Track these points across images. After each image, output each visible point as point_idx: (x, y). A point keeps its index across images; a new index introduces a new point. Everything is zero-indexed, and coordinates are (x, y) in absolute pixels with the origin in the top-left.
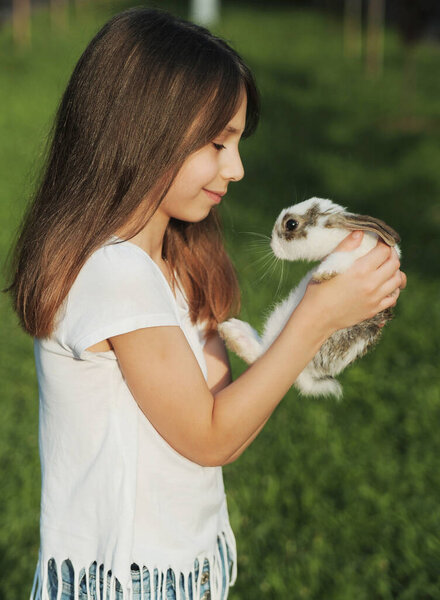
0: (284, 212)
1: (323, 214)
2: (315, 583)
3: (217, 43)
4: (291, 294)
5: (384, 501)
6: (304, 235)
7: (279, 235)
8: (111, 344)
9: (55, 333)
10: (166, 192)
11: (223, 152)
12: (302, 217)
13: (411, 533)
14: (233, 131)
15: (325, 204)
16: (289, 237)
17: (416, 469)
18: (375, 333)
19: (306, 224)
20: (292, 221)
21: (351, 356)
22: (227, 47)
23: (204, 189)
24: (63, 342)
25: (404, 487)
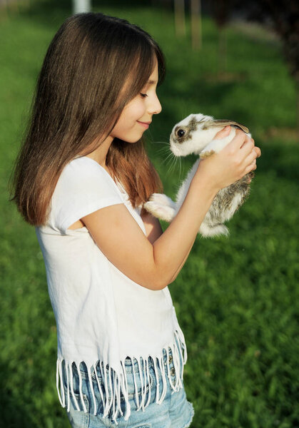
0: (175, 127)
1: (200, 122)
2: (211, 368)
3: (135, 29)
4: (189, 174)
5: (248, 314)
6: (190, 137)
7: (175, 141)
8: (83, 222)
9: (48, 222)
10: (114, 126)
11: (147, 98)
12: (187, 127)
13: (268, 333)
14: (152, 82)
15: (199, 117)
16: (181, 141)
17: (265, 292)
18: (246, 189)
19: (190, 131)
20: (181, 131)
21: (234, 206)
22: (141, 30)
23: (137, 121)
24: (54, 227)
25: (259, 304)
